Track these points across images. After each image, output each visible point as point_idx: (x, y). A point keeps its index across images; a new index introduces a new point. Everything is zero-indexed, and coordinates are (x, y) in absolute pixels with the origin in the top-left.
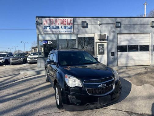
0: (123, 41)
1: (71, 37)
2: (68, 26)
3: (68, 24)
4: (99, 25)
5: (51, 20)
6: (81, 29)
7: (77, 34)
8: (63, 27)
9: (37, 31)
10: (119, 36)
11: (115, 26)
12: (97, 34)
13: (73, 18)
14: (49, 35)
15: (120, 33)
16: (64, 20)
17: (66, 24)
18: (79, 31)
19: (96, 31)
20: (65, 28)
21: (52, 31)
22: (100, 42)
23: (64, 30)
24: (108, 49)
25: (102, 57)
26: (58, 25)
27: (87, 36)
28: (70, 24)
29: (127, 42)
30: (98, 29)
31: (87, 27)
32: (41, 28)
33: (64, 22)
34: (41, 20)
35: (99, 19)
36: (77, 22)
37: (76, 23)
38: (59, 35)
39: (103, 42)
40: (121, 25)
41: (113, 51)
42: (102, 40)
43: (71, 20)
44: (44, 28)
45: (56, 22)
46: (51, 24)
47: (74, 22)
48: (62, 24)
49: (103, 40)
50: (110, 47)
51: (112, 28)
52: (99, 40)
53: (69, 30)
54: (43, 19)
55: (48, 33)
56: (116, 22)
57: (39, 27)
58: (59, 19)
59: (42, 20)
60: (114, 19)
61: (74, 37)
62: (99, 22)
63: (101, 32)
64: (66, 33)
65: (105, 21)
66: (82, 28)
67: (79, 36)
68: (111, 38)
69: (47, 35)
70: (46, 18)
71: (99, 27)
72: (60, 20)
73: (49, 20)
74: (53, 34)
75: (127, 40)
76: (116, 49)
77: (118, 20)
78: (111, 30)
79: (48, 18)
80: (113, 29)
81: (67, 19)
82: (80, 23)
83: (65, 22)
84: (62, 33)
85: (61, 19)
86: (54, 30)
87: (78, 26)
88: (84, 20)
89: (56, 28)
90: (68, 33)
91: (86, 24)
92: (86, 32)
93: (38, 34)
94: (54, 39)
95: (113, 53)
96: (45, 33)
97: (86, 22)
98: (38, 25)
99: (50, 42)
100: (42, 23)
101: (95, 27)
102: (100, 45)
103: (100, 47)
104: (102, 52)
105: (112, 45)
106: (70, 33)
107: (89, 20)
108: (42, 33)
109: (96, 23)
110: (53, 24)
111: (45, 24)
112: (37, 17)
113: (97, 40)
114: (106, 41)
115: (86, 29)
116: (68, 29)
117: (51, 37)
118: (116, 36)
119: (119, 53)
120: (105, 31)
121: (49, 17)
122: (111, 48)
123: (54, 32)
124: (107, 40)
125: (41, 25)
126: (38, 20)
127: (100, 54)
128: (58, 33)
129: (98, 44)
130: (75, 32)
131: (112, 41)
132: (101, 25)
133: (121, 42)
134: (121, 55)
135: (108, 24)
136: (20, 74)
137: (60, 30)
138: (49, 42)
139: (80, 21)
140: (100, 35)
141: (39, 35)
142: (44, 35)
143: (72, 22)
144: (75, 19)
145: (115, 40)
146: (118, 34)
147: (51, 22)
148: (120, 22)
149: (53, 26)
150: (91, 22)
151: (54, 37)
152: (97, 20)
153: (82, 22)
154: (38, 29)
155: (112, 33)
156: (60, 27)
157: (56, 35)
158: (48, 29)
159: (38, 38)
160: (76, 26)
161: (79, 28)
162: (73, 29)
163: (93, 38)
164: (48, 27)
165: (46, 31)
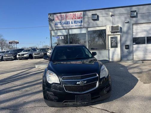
0: (140, 32)
1: (81, 31)
2: (78, 20)
3: (78, 18)
4: (111, 16)
5: (62, 15)
7: (87, 28)
8: (73, 22)
9: (50, 28)
10: (135, 27)
11: (129, 16)
12: (109, 26)
13: (83, 12)
14: (60, 31)
15: (137, 24)
16: (74, 14)
17: (76, 19)
18: (89, 25)
19: (108, 22)
20: (75, 22)
21: (63, 27)
22: (112, 34)
23: (74, 25)
24: (122, 42)
25: (115, 50)
26: (68, 20)
27: (98, 29)
28: (80, 18)
29: (145, 33)
30: (110, 21)
31: (98, 19)
32: (53, 25)
33: (74, 16)
35: (112, 10)
36: (87, 15)
37: (86, 17)
38: (70, 30)
39: (116, 34)
40: (137, 14)
41: (128, 43)
42: (115, 32)
43: (81, 14)
44: (56, 24)
45: (66, 17)
46: (62, 20)
47: (84, 15)
48: (72, 19)
50: (123, 39)
51: (126, 18)
52: (111, 32)
53: (79, 24)
54: (55, 16)
55: (60, 28)
56: (131, 11)
57: (51, 23)
58: (70, 13)
59: (53, 16)
60: (128, 8)
61: (84, 31)
62: (110, 13)
63: (113, 23)
64: (77, 27)
65: (118, 11)
66: (92, 21)
67: (89, 29)
68: (125, 29)
70: (58, 15)
71: (111, 18)
72: (70, 15)
73: (60, 16)
74: (64, 29)
75: (145, 31)
76: (131, 41)
77: (134, 9)
78: (125, 20)
79: (59, 15)
80: (128, 20)
81: (76, 13)
83: (76, 16)
84: (73, 27)
85: (71, 13)
86: (64, 25)
87: (89, 20)
88: (94, 12)
89: (67, 23)
91: (96, 16)
92: (97, 24)
93: (51, 30)
94: (65, 34)
95: (128, 46)
96: (57, 28)
97: (96, 14)
98: (50, 22)
99: (62, 37)
100: (53, 20)
101: (106, 19)
102: (112, 38)
103: (112, 40)
104: (115, 45)
105: (127, 38)
106: (80, 27)
107: (100, 12)
108: (54, 29)
109: (107, 14)
110: (64, 19)
111: (56, 20)
112: (49, 14)
113: (108, 32)
114: (120, 33)
115: (97, 22)
117: (62, 32)
118: (131, 27)
119: (135, 46)
120: (118, 22)
121: (60, 13)
122: (126, 41)
123: (65, 28)
124: (121, 31)
125: (53, 22)
126: (51, 17)
127: (112, 47)
128: (69, 27)
129: (110, 37)
130: (86, 25)
131: (127, 33)
132: (113, 16)
133: (137, 33)
134: (138, 47)
135: (121, 14)
136: (35, 67)
137: (71, 24)
138: (60, 38)
139: (90, 14)
140: (112, 27)
142: (56, 31)
143: (82, 16)
144: (85, 13)
145: (130, 32)
146: (133, 24)
147: (62, 17)
148: (136, 11)
149: (64, 21)
150: (102, 14)
151: (65, 33)
152: (108, 11)
153: (92, 15)
154: (51, 25)
155: (127, 24)
156: (71, 22)
157: (67, 30)
158: (59, 25)
159: (51, 34)
160: (86, 19)
161: (90, 22)
162: (83, 23)
163: (105, 30)
164: (59, 22)
165: (58, 27)
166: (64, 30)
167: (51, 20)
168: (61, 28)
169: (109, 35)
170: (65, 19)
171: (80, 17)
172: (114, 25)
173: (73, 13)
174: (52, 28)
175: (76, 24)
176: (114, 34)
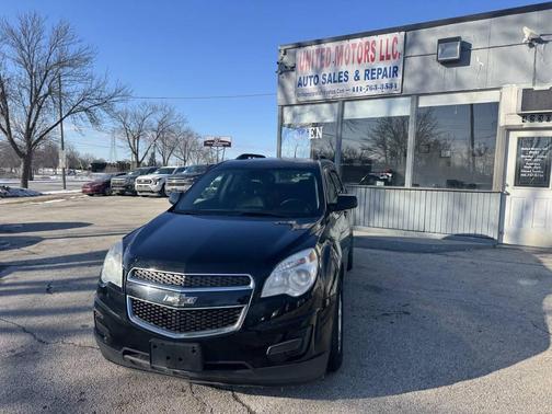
1: (390, 108)
2: (382, 65)
3: (382, 58)
4: (531, 45)
5: (323, 50)
6: (435, 73)
7: (416, 96)
8: (362, 74)
9: (280, 96)
12: (515, 87)
13: (403, 33)
14: (313, 106)
16: (367, 43)
17: (373, 60)
19: (512, 72)
20: (370, 73)
21: (323, 92)
22: (527, 124)
23: (363, 83)
25: (535, 197)
26: (343, 68)
27: (463, 99)
28: (388, 58)
30: (520, 64)
31: (463, 61)
32: (290, 86)
33: (367, 52)
34: (291, 57)
35: (535, 16)
36: (422, 45)
37: (416, 51)
39: (544, 124)
42: (541, 117)
43: (395, 40)
44: (300, 84)
45: (339, 53)
46: (322, 66)
47: (406, 46)
48: (359, 61)
52: (524, 116)
53: (386, 81)
54: (300, 53)
55: (311, 98)
57: (285, 80)
58: (352, 41)
59: (295, 55)
61: (401, 109)
62: (526, 29)
63: (535, 78)
64: (374, 92)
66: (440, 69)
67: (424, 102)
69: (308, 107)
70: (309, 48)
71: (527, 54)
72: (354, 46)
73: (318, 51)
74: (328, 102)
79: (314, 48)
81: (378, 38)
82: (432, 46)
83: (373, 50)
84: (357, 94)
85: (358, 41)
86: (328, 87)
87: (425, 63)
88: (449, 31)
89: (336, 79)
90: (379, 92)
91: (458, 47)
92: (458, 82)
93: (283, 106)
94: (330, 120)
96: (302, 99)
98: (283, 75)
99: (315, 132)
100: (293, 68)
101: (504, 58)
102: (521, 141)
103: (525, 153)
104: (539, 173)
106: (385, 91)
108: (294, 101)
109: (512, 36)
110: (328, 65)
111: (302, 68)
113: (510, 113)
115: (462, 71)
116: (380, 76)
117: (318, 114)
121: (319, 42)
123: (331, 96)
125: (293, 74)
126: (286, 59)
127: (520, 181)
128: (344, 95)
130: (409, 85)
132: (539, 41)
137: (352, 83)
138: (311, 133)
139: (430, 38)
141: (285, 109)
142: (297, 108)
143: (399, 48)
144: (414, 35)
147: (322, 58)
149: (327, 71)
150: (488, 37)
151: (327, 114)
152: (518, 22)
153: (440, 41)
154: (282, 86)
156: (351, 75)
157: (336, 105)
158: (311, 87)
159: (282, 118)
160: (414, 62)
161: (429, 71)
162: (400, 77)
163: (494, 107)
164: (311, 77)
165: (305, 95)
166: (326, 106)
167: (285, 69)
168: (318, 97)
169: (509, 129)
170: (332, 65)
171: (390, 52)
172: (543, 82)
173: (365, 39)
174: (286, 97)
175: (370, 82)
176: (537, 124)
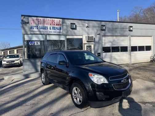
0: (107, 43)
1: (60, 38)
2: (57, 27)
3: (57, 25)
5: (39, 19)
6: (69, 30)
7: (66, 35)
8: (52, 28)
9: (23, 31)
10: (104, 38)
11: (100, 29)
13: (61, 20)
14: (36, 35)
15: (105, 36)
16: (52, 20)
17: (54, 25)
18: (67, 32)
19: (84, 33)
20: (54, 28)
21: (40, 31)
22: (88, 43)
23: (52, 31)
24: (95, 50)
26: (46, 25)
27: (75, 37)
28: (58, 25)
29: (110, 44)
30: (85, 31)
31: (75, 29)
32: (27, 28)
33: (52, 22)
34: (27, 19)
35: (87, 22)
37: (65, 24)
38: (47, 36)
39: (90, 43)
40: (105, 28)
41: (99, 51)
43: (60, 21)
44: (31, 28)
45: (44, 21)
46: (39, 24)
47: (63, 23)
48: (51, 24)
49: (91, 42)
50: (96, 48)
51: (97, 30)
52: (87, 41)
53: (58, 31)
54: (30, 19)
55: (36, 33)
56: (102, 25)
57: (25, 26)
58: (48, 19)
60: (99, 22)
61: (63, 38)
62: (86, 24)
64: (55, 33)
65: (92, 24)
66: (71, 30)
67: (68, 37)
68: (97, 40)
69: (34, 35)
70: (33, 18)
71: (86, 29)
72: (49, 20)
73: (37, 19)
74: (41, 34)
75: (110, 42)
76: (101, 50)
77: (103, 23)
78: (97, 32)
79: (35, 18)
80: (99, 32)
81: (55, 19)
82: (69, 24)
83: (54, 22)
84: (51, 33)
85: (49, 19)
86: (41, 30)
87: (67, 28)
88: (72, 21)
89: (44, 28)
90: (57, 33)
91: (75, 25)
92: (75, 33)
93: (24, 34)
94: (42, 39)
95: (100, 53)
96: (32, 33)
97: (74, 24)
98: (24, 24)
99: (37, 43)
100: (28, 23)
101: (82, 29)
102: (87, 46)
103: (88, 49)
105: (98, 47)
106: (59, 33)
107: (78, 22)
108: (29, 33)
110: (41, 24)
111: (31, 23)
112: (22, 16)
113: (85, 41)
114: (93, 43)
115: (75, 31)
116: (57, 29)
117: (38, 38)
118: (101, 38)
119: (104, 54)
120: (91, 33)
121: (37, 17)
122: (98, 49)
123: (42, 33)
124: (94, 41)
125: (28, 25)
126: (24, 19)
128: (47, 33)
129: (86, 45)
130: (64, 33)
131: (98, 43)
132: (88, 27)
133: (105, 43)
134: (106, 55)
135: (94, 27)
136: (4, 79)
137: (49, 30)
138: (36, 43)
139: (68, 22)
140: (88, 37)
141: (25, 35)
142: (30, 35)
143: (61, 23)
144: (64, 21)
145: (100, 42)
146: (103, 36)
147: (39, 21)
148: (105, 25)
149: (41, 26)
150: (79, 24)
151: (41, 38)
152: (84, 22)
153: (71, 23)
154: (24, 28)
155: (98, 36)
156: (49, 28)
157: (44, 36)
158: (35, 29)
159: (24, 38)
160: (65, 27)
162: (62, 30)
163: (82, 39)
164: (35, 26)
165: (33, 31)
168: (38, 33)
171: (59, 24)
172: (89, 35)
174: (25, 31)
175: (54, 31)
176: (89, 43)
